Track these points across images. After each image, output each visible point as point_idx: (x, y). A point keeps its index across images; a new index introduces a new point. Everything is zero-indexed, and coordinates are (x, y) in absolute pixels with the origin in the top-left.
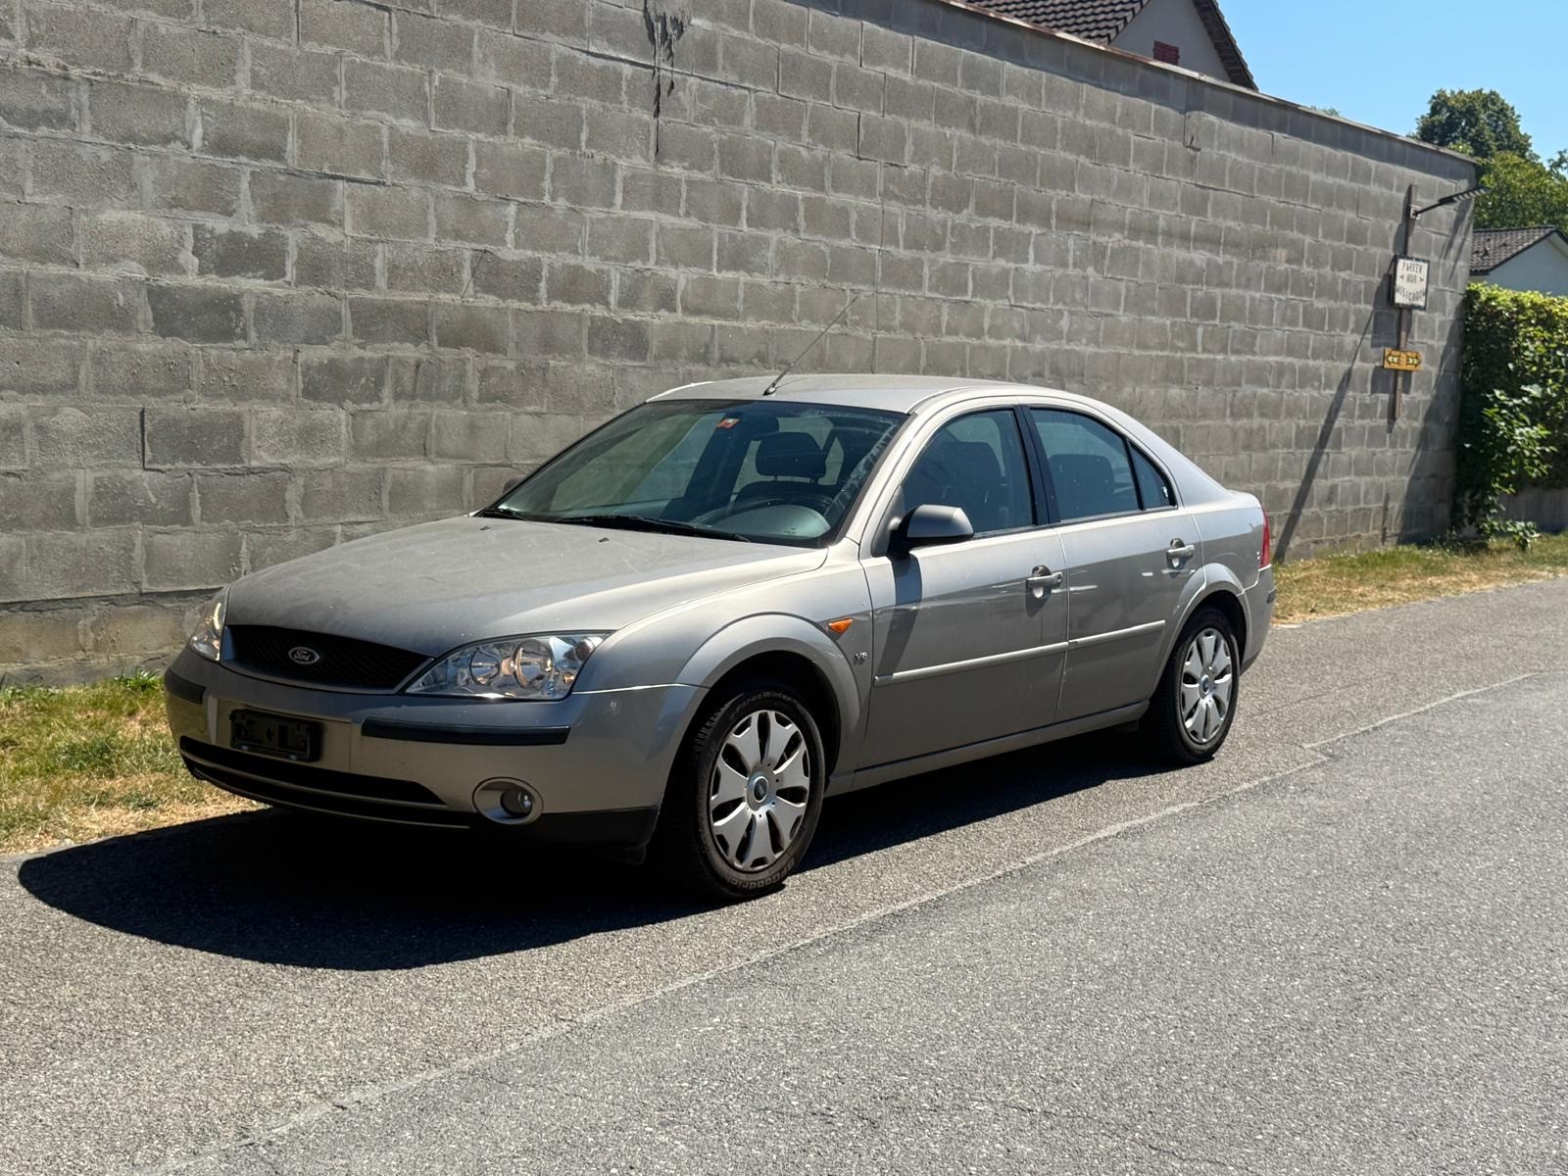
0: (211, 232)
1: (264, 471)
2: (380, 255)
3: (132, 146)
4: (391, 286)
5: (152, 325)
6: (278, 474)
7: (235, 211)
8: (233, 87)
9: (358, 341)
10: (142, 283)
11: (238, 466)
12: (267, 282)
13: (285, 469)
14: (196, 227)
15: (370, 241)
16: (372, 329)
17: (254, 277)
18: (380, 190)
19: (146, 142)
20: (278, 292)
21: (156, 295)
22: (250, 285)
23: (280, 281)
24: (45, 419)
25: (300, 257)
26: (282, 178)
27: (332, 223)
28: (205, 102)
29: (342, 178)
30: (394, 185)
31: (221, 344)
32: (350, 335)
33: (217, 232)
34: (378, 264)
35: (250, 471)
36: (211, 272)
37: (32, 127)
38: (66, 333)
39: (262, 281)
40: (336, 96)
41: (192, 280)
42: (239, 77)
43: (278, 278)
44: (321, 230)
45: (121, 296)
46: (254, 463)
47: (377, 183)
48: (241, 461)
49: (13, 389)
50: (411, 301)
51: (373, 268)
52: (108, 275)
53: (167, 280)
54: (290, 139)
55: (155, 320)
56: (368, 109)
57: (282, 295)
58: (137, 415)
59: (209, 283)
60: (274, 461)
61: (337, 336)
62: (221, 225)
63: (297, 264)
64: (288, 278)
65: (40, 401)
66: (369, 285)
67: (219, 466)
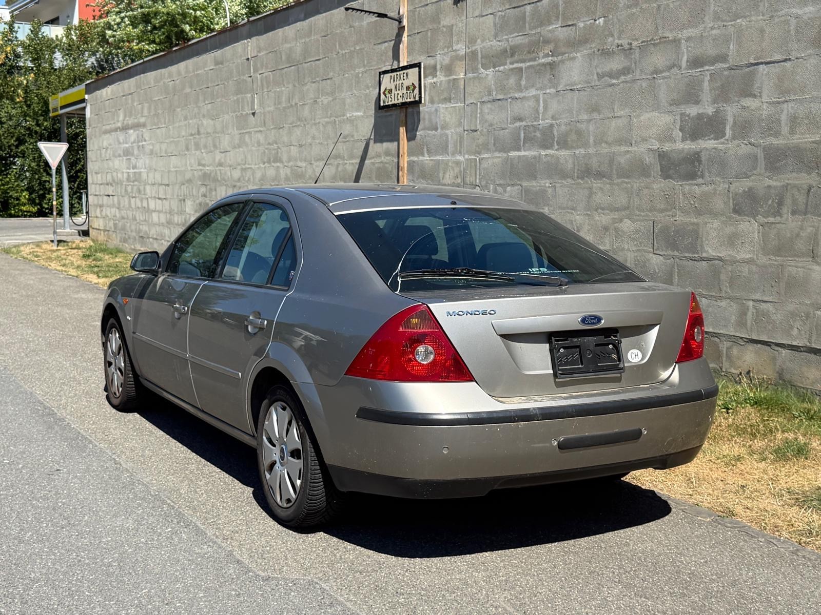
0: (688, 116)
1: (708, 260)
2: (785, 112)
3: (655, 76)
4: (792, 132)
5: (660, 173)
6: (717, 262)
7: (700, 100)
8: (703, 25)
9: (768, 174)
10: (656, 151)
11: (696, 256)
12: (716, 141)
13: (720, 259)
14: (682, 115)
15: (778, 103)
16: (778, 164)
17: (709, 139)
18: (788, 65)
19: (661, 72)
20: (720, 147)
21: (662, 156)
22: (707, 144)
23: (722, 140)
24: (617, 224)
25: (735, 123)
26: (726, 73)
27: (755, 96)
28: (689, 39)
29: (762, 63)
30: (797, 58)
31: (690, 182)
32: (763, 171)
33: (691, 115)
34: (784, 117)
35: (703, 259)
36: (687, 140)
37: (618, 78)
38: (626, 180)
39: (713, 141)
40: (761, 8)
41: (680, 146)
42: (706, 19)
43: (722, 138)
44: (748, 102)
45: (647, 159)
46: (704, 255)
47: (785, 61)
48: (698, 253)
49: (608, 210)
50: (806, 143)
51: (779, 121)
52: (643, 148)
53: (667, 147)
54: (731, 47)
55: (661, 170)
56: (782, 10)
57: (723, 148)
58: (651, 223)
59: (686, 147)
60: (714, 254)
61: (754, 172)
62: (693, 111)
63: (733, 128)
64: (727, 137)
65: (616, 215)
66: (777, 134)
67: (687, 255)
